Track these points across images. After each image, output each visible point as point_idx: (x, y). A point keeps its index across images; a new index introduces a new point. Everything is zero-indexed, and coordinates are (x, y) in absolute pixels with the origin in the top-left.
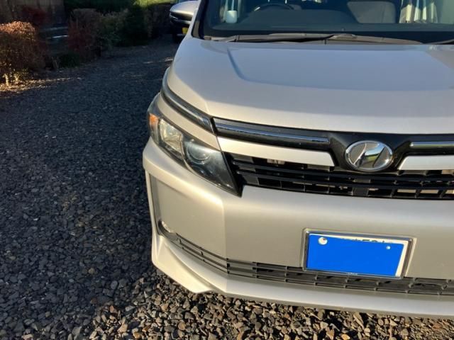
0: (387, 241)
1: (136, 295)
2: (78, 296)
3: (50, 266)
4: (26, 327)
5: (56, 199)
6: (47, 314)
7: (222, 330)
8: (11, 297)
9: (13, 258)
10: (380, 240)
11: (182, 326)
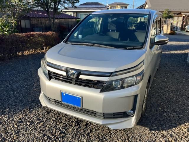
0: (77, 96)
1: (36, 107)
2: (23, 105)
3: (22, 97)
4: (9, 108)
5: (34, 83)
6: (15, 106)
7: (49, 119)
8: (9, 101)
9: (15, 94)
10: (76, 96)
11: (40, 116)
